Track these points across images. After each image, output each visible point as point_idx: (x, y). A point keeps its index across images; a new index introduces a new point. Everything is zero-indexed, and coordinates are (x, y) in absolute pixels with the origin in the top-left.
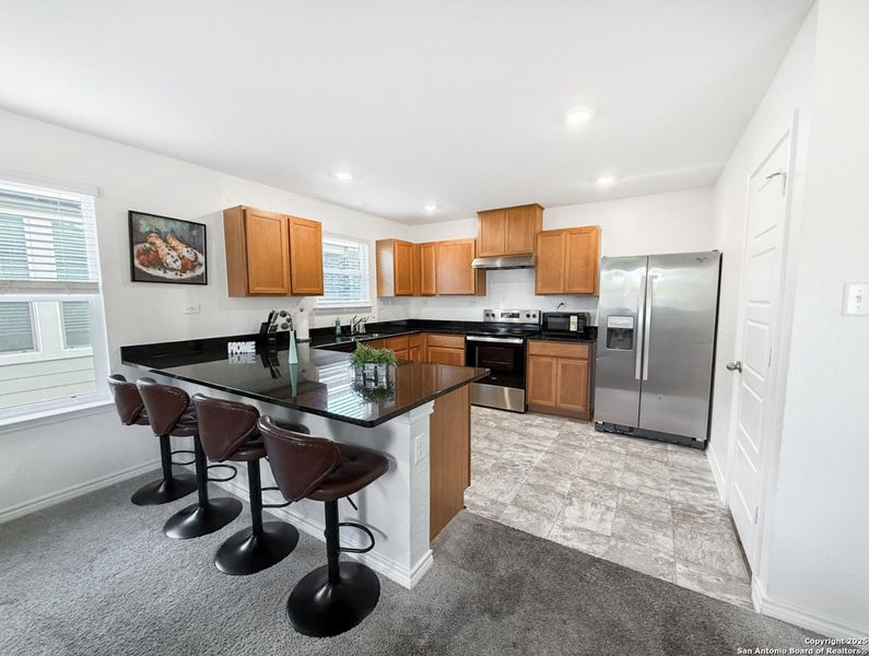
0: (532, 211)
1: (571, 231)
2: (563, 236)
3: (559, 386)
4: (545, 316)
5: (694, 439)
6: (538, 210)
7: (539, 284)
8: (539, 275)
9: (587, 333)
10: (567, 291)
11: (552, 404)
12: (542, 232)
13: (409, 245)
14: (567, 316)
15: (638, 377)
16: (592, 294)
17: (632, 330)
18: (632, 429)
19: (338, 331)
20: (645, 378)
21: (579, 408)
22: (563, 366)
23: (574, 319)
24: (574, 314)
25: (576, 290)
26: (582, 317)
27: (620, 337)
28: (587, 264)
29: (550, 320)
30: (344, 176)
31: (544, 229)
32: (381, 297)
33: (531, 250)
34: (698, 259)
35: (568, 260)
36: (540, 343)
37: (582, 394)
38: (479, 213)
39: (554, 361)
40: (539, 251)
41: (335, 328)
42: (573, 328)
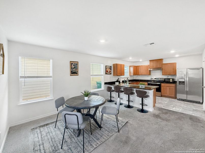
0: (161, 60)
1: (170, 63)
2: (168, 64)
3: (168, 92)
4: (165, 79)
5: (200, 102)
6: (162, 60)
7: (163, 73)
8: (163, 71)
9: (174, 82)
10: (169, 74)
11: (167, 95)
12: (163, 64)
13: (135, 66)
14: (170, 79)
15: (186, 90)
16: (175, 75)
17: (184, 82)
18: (185, 100)
19: (125, 81)
20: (188, 90)
21: (173, 96)
22: (169, 88)
23: (171, 80)
24: (171, 79)
25: (171, 74)
26: (173, 79)
27: (182, 83)
28: (173, 69)
29: (166, 80)
30: (130, 58)
31: (163, 63)
32: (130, 76)
33: (161, 67)
34: (198, 69)
35: (169, 69)
36: (164, 84)
37: (174, 93)
38: (150, 60)
39: (167, 87)
40: (163, 67)
41: (124, 81)
42: (171, 81)
